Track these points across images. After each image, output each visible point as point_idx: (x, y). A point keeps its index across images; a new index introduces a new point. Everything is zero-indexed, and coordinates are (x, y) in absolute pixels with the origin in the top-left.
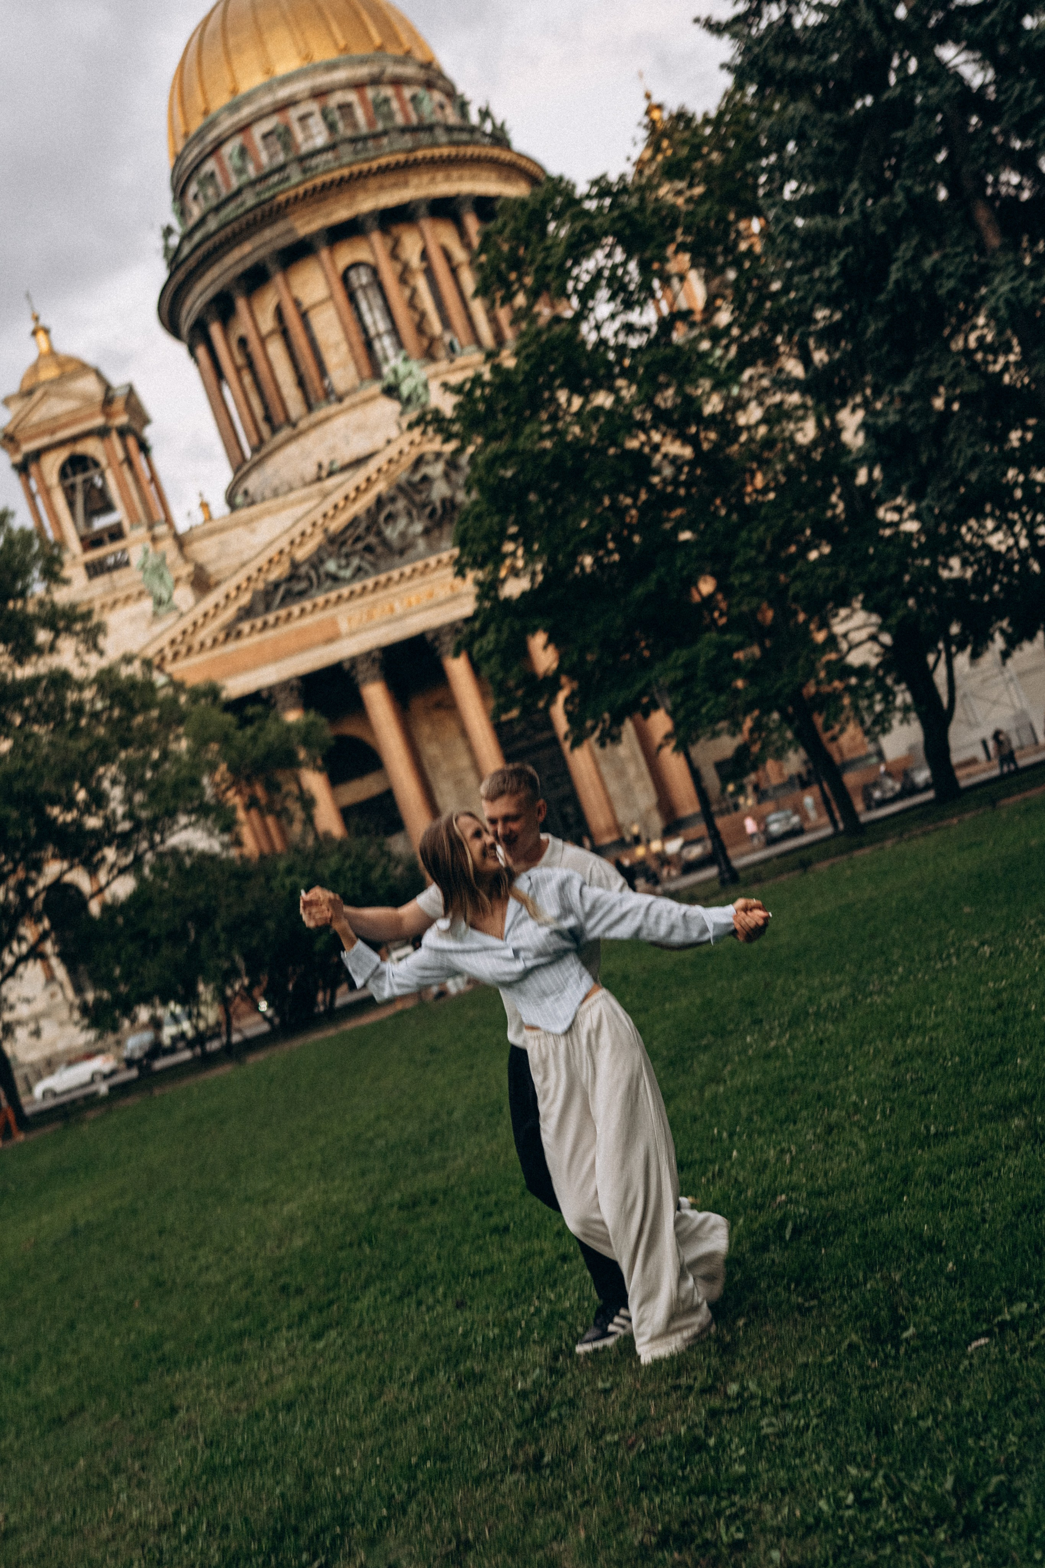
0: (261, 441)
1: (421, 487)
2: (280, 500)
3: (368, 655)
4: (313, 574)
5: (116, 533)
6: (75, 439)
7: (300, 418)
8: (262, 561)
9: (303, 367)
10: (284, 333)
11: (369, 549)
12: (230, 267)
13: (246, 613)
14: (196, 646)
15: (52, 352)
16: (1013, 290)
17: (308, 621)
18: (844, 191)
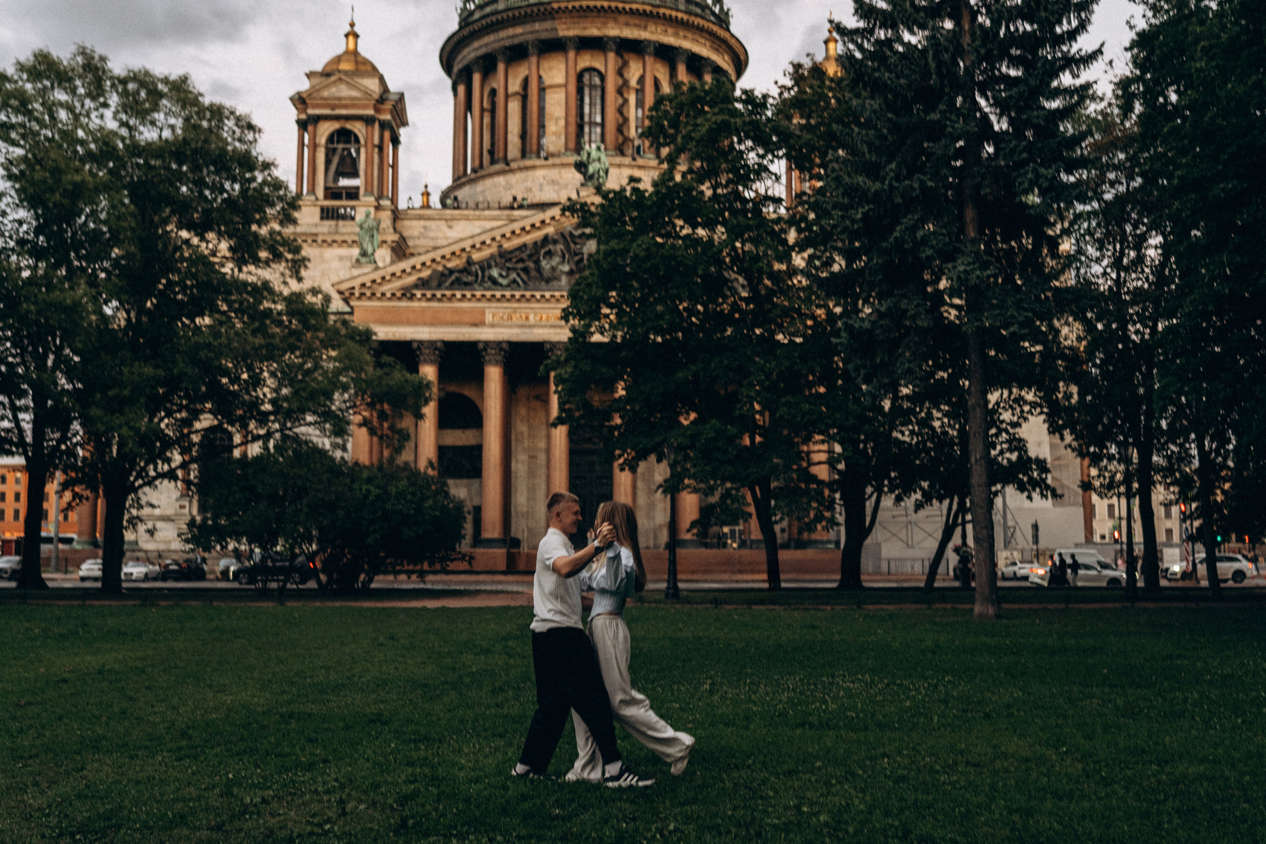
0: (481, 166)
1: (578, 240)
2: (478, 213)
3: (499, 344)
4: (480, 273)
5: (352, 194)
6: (348, 118)
7: (514, 160)
8: (447, 252)
9: (528, 126)
10: (524, 98)
11: (526, 270)
12: (503, 39)
13: (423, 284)
14: (379, 295)
15: (355, 53)
16: (965, 271)
17: (465, 305)
18: (885, 166)
